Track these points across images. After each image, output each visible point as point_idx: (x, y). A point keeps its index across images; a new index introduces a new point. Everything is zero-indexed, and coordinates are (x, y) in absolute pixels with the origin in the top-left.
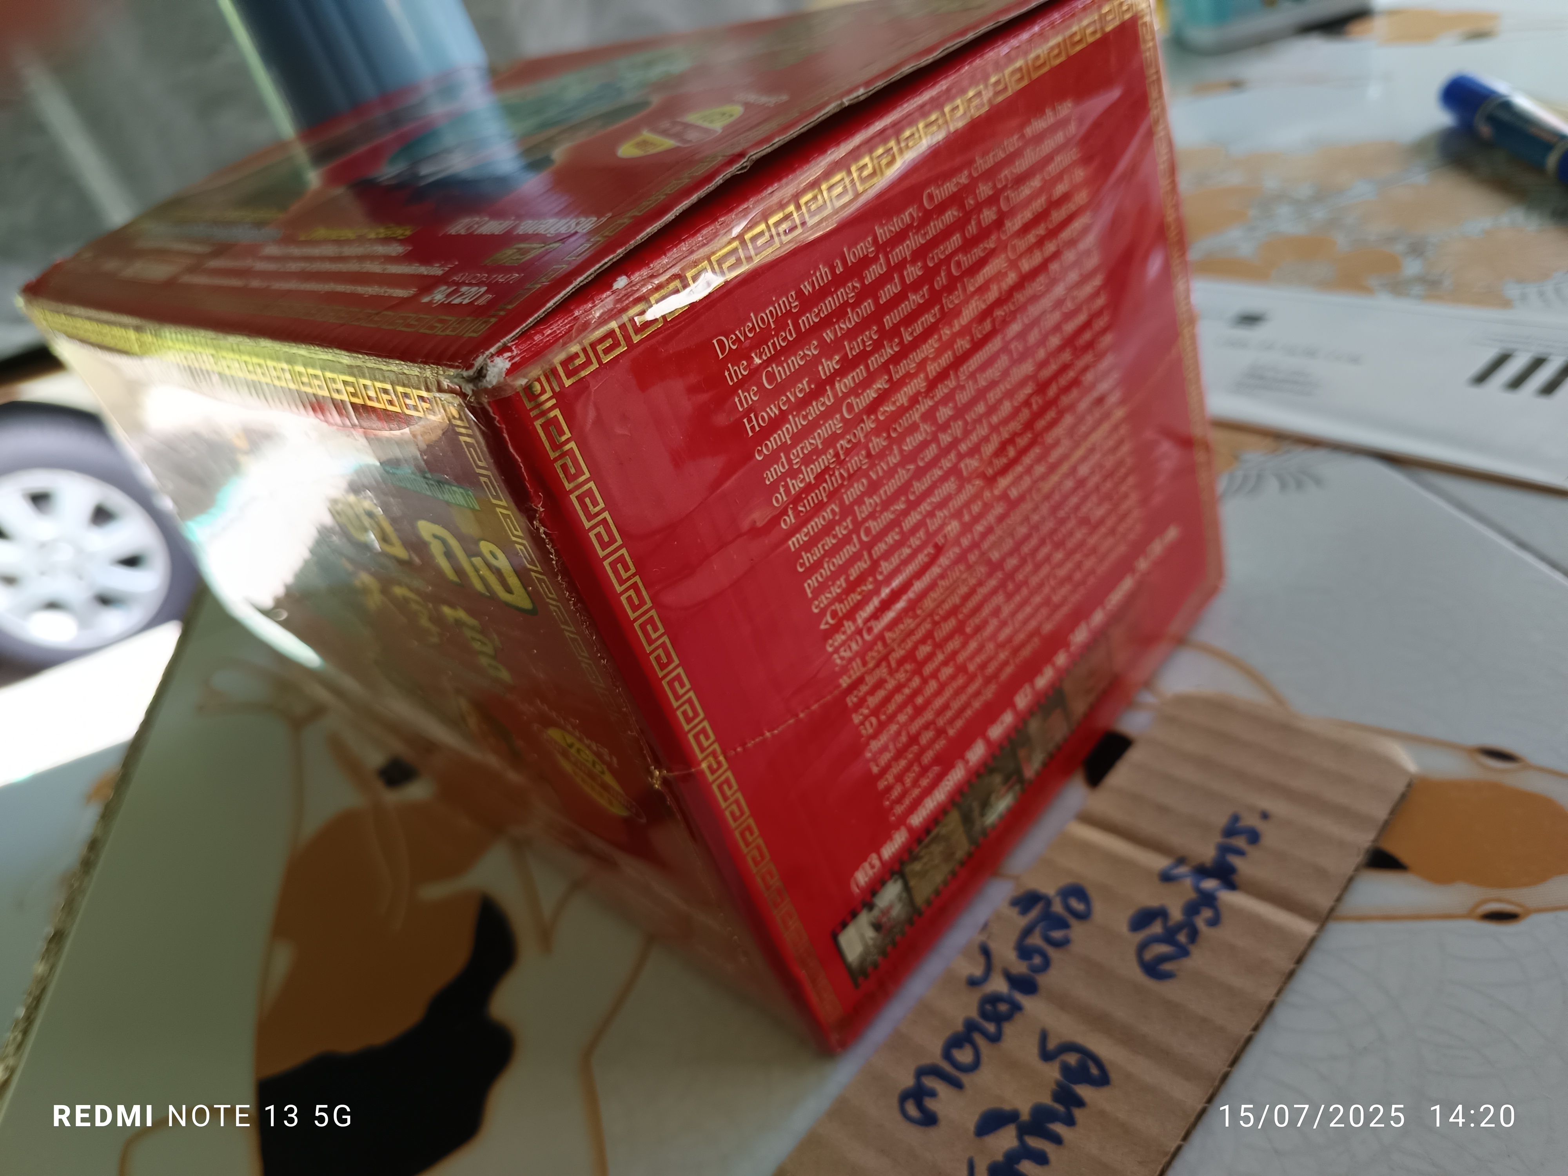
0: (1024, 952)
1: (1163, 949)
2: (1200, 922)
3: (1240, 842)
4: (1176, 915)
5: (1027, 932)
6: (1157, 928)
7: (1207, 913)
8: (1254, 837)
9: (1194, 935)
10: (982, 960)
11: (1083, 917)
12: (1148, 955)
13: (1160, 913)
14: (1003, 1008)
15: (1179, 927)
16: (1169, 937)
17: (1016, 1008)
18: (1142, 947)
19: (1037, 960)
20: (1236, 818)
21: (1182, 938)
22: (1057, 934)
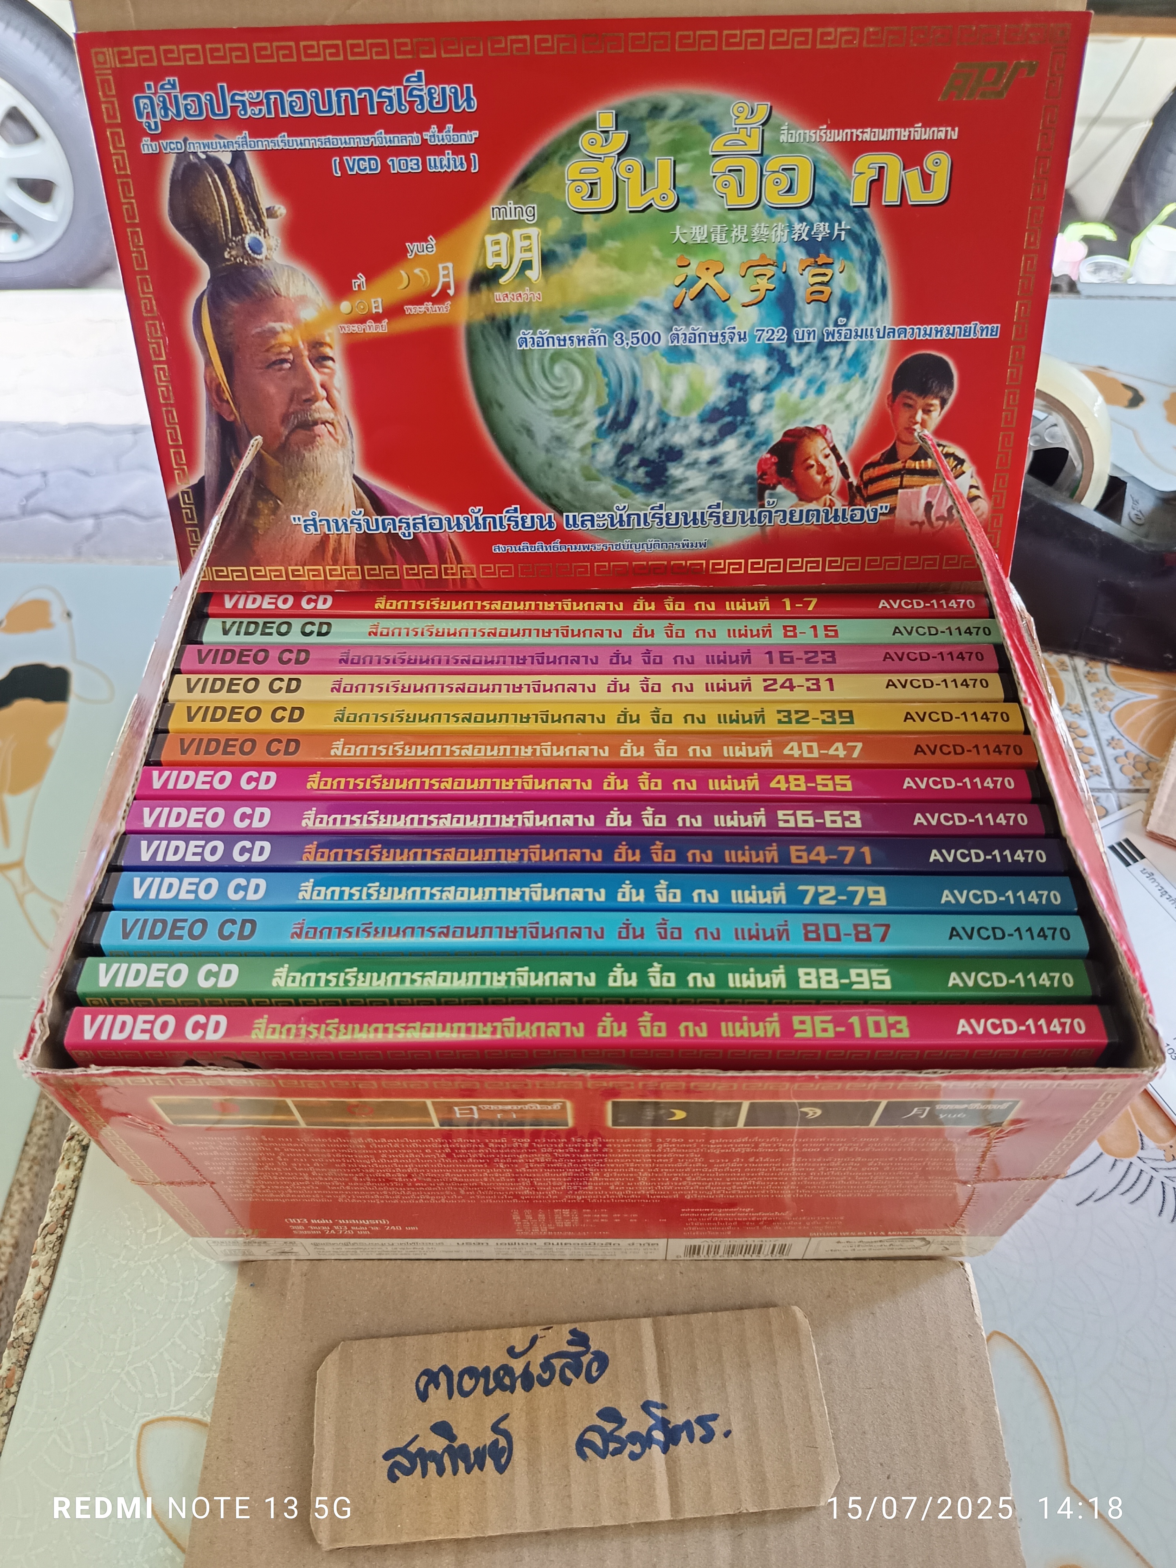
0: (546, 1365)
1: (598, 1441)
2: (630, 1448)
3: (699, 1431)
4: (624, 1432)
5: (560, 1355)
6: (609, 1427)
7: (637, 1449)
8: (707, 1439)
9: (617, 1452)
10: (527, 1345)
11: (591, 1380)
12: (589, 1436)
13: (620, 1421)
14: (507, 1381)
15: (618, 1440)
16: (607, 1438)
17: (512, 1389)
18: (591, 1428)
19: (546, 1376)
20: (714, 1417)
21: (612, 1446)
22: (569, 1374)
